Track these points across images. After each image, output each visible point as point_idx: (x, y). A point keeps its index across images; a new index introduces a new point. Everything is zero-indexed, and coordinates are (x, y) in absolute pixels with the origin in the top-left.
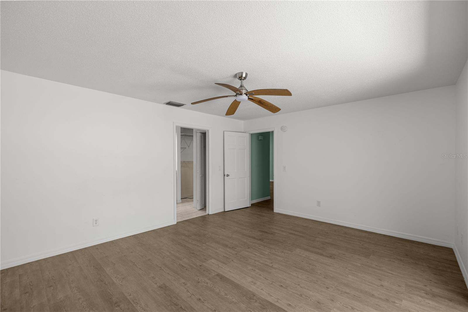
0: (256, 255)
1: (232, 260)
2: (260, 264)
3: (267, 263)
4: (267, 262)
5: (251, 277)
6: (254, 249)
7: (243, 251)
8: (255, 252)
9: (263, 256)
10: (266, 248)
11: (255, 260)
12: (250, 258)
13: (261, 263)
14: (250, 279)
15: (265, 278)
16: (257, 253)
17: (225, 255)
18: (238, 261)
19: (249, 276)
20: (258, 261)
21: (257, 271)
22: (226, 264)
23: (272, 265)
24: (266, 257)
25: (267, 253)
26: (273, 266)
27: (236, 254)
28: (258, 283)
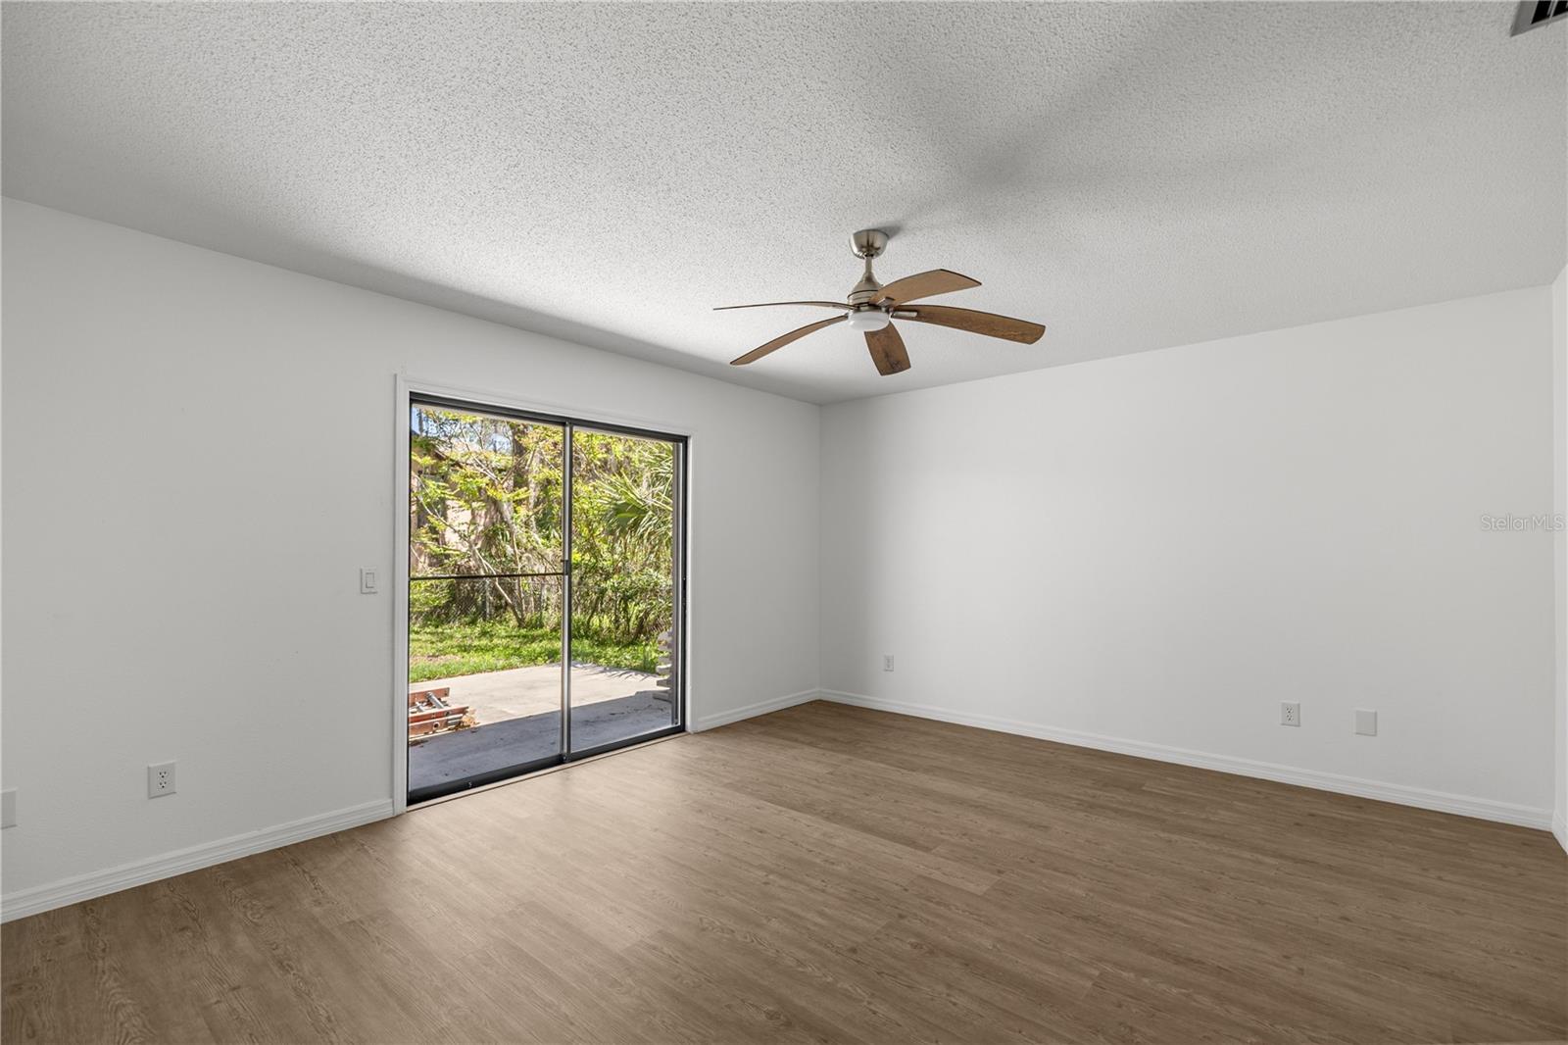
0: (821, 914)
1: (906, 890)
2: (808, 880)
3: (784, 883)
4: (781, 887)
5: (835, 846)
6: (826, 946)
7: (879, 932)
8: (822, 927)
9: (792, 909)
10: (771, 953)
11: (823, 891)
12: (842, 899)
13: (801, 882)
14: (838, 842)
15: (796, 845)
16: (816, 924)
17: (942, 910)
18: (882, 886)
19: (840, 848)
20: (814, 889)
21: (818, 861)
22: (920, 876)
23: (767, 876)
24: (783, 905)
25: (775, 924)
26: (765, 874)
27: (901, 917)
28: (816, 835)
